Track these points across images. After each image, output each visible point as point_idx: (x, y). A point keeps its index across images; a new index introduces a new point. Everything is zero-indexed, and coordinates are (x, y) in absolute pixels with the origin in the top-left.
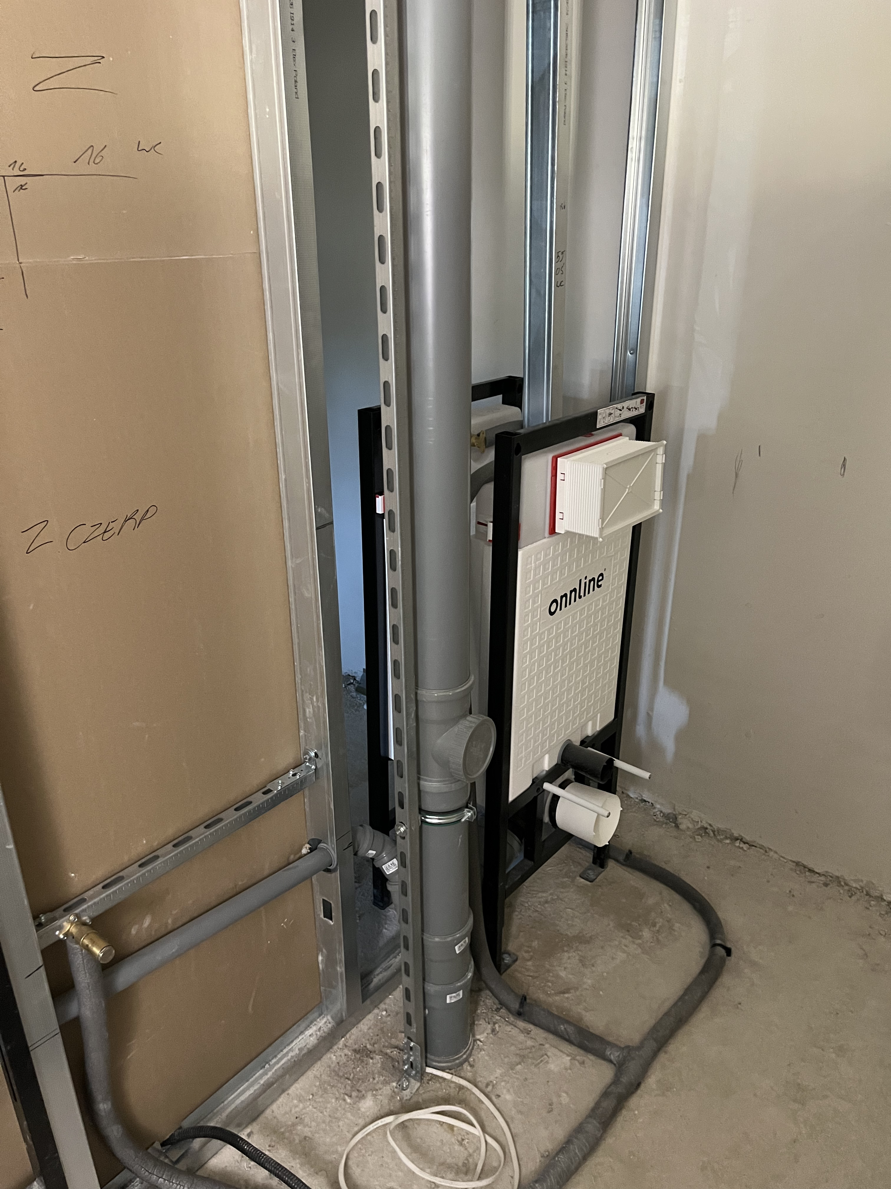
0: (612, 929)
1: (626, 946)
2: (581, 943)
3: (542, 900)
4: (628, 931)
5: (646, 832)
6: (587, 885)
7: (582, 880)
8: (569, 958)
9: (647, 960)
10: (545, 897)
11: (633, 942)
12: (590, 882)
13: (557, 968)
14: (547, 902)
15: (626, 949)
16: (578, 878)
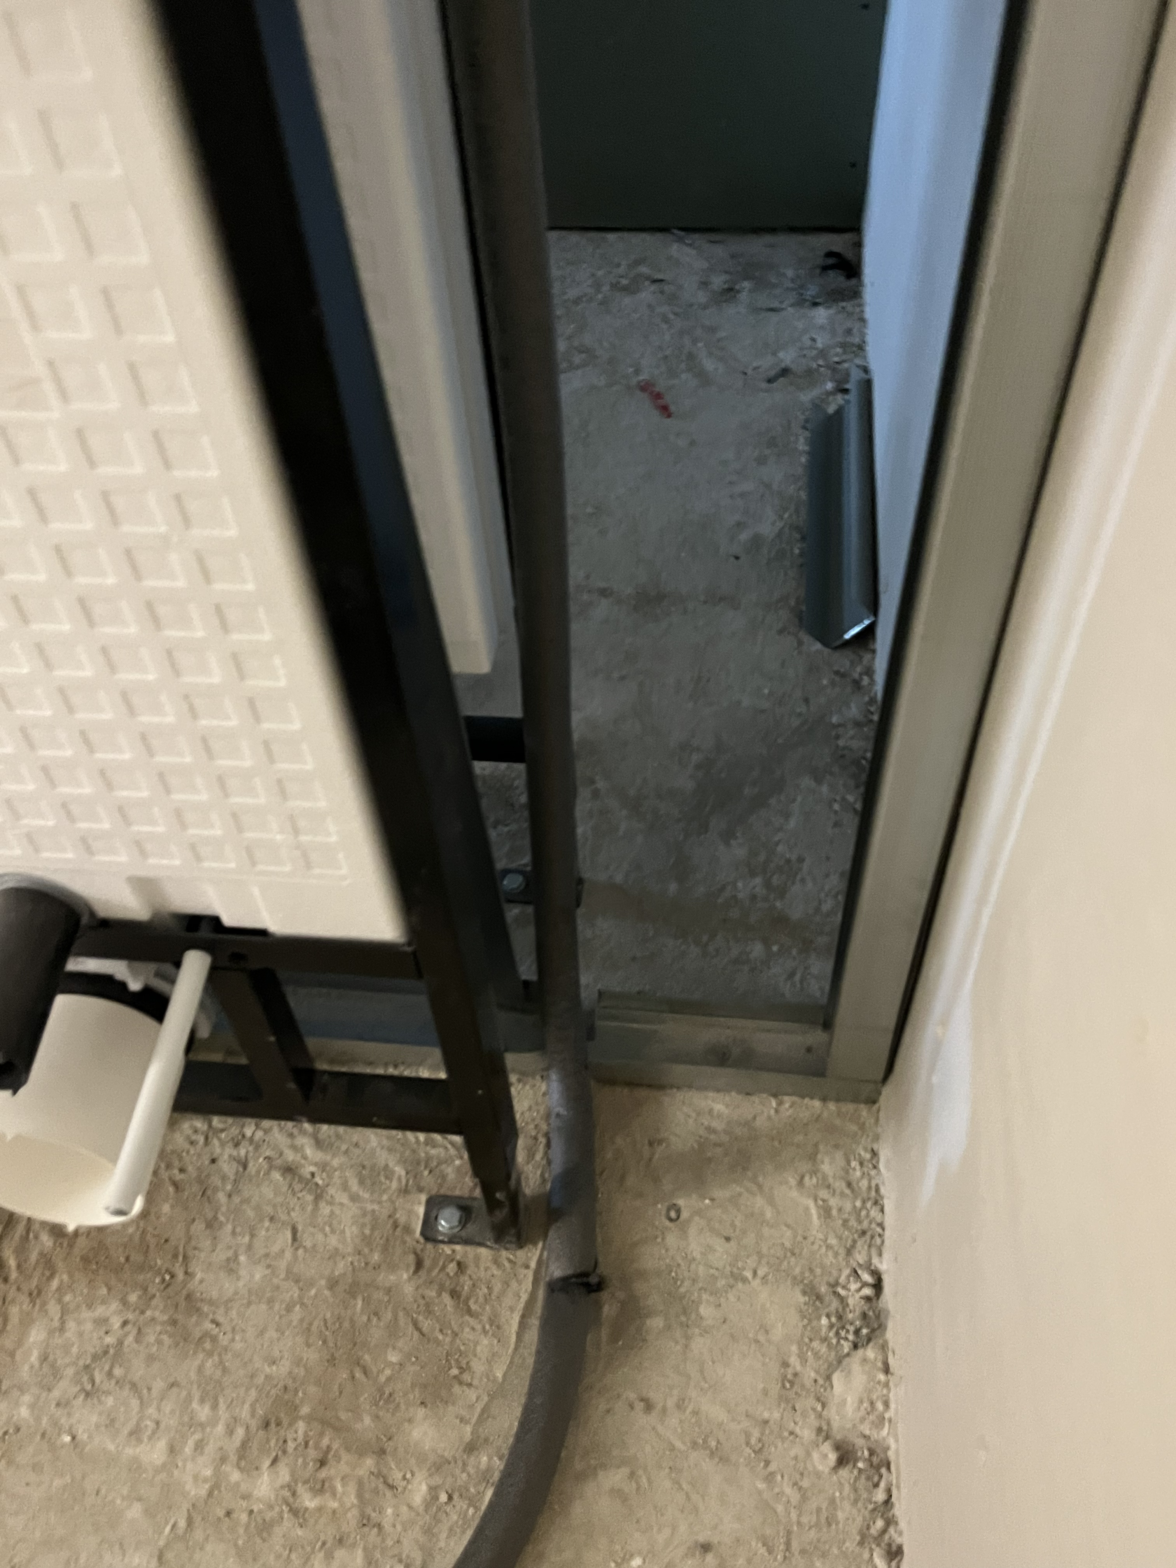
0: (260, 1380)
1: (199, 1446)
2: (174, 1322)
3: (290, 1156)
4: (267, 1425)
5: (756, 1283)
6: (408, 1230)
7: (421, 1210)
8: (101, 1322)
9: (168, 1529)
10: (305, 1158)
11: (223, 1460)
12: (423, 1233)
13: (54, 1309)
14: (289, 1170)
15: (188, 1449)
16: (423, 1198)
